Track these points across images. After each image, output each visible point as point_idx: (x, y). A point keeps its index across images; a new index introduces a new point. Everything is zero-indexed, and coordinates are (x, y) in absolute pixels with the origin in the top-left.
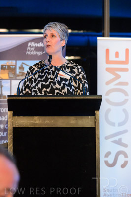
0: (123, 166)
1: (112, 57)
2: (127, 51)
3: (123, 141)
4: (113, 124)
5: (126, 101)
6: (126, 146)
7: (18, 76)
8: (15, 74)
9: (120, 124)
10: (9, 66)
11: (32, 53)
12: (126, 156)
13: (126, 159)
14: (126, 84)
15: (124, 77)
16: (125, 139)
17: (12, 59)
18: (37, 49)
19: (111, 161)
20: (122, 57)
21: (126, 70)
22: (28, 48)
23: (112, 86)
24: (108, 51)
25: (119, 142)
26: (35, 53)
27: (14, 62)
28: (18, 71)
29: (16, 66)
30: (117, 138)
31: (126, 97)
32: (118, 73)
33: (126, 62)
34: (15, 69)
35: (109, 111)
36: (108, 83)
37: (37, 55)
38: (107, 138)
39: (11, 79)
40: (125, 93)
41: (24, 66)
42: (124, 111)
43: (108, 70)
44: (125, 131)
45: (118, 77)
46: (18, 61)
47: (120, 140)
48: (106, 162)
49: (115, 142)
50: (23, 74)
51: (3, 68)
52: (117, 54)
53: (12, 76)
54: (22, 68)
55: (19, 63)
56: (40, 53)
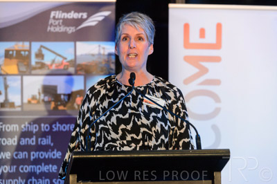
1: (194, 38)
2: (219, 26)
5: (217, 111)
7: (35, 68)
8: (29, 65)
10: (18, 52)
11: (57, 29)
14: (217, 82)
15: (214, 70)
17: (23, 40)
18: (67, 22)
20: (211, 38)
21: (217, 59)
22: (51, 21)
23: (194, 86)
24: (186, 27)
26: (63, 29)
27: (26, 45)
28: (34, 60)
29: (29, 51)
31: (218, 105)
32: (205, 64)
33: (217, 45)
34: (29, 57)
36: (187, 81)
37: (65, 33)
39: (22, 74)
40: (216, 98)
41: (44, 51)
42: (215, 128)
43: (187, 59)
50: (43, 66)
51: (8, 55)
52: (202, 33)
53: (23, 69)
54: (40, 55)
55: (36, 46)
56: (71, 30)
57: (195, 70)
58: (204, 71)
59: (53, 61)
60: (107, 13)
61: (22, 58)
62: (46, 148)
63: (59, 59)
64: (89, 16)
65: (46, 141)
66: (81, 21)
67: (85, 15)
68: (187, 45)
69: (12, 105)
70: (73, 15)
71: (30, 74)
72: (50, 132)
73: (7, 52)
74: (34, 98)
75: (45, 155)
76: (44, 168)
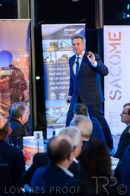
0: (119, 99)
1: (112, 37)
2: (120, 33)
3: (119, 85)
4: (113, 75)
5: (120, 61)
6: (120, 87)
7: (60, 49)
8: (58, 48)
9: (117, 75)
10: (54, 43)
12: (120, 93)
13: (121, 95)
14: (120, 52)
15: (119, 48)
16: (120, 83)
17: (55, 39)
18: (70, 32)
21: (120, 44)
22: (64, 32)
23: (112, 53)
24: (110, 33)
25: (117, 86)
26: (68, 35)
27: (57, 40)
28: (59, 46)
29: (58, 43)
30: (115, 83)
31: (120, 60)
32: (115, 46)
33: (119, 39)
34: (57, 45)
35: (111, 68)
36: (110, 52)
37: (69, 36)
38: (110, 83)
39: (56, 51)
40: (120, 57)
41: (63, 43)
42: (119, 67)
43: (110, 44)
44: (120, 79)
46: (59, 40)
47: (117, 84)
48: (110, 97)
49: (114, 85)
50: (62, 48)
51: (51, 44)
52: (115, 35)
53: (56, 49)
54: (61, 44)
55: (60, 41)
56: (71, 35)
57: (113, 48)
58: (116, 48)
59: (66, 46)
60: (82, 29)
61: (55, 45)
62: (65, 76)
63: (68, 45)
64: (77, 30)
65: (65, 74)
66: (75, 32)
67: (75, 30)
68: (110, 39)
69: (53, 61)
70: (71, 30)
71: (58, 51)
72: (66, 70)
73: (50, 43)
74: (60, 59)
75: (64, 78)
76: (64, 83)
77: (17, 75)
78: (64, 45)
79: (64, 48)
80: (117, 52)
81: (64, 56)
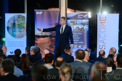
0: (104, 49)
1: (101, 19)
2: (106, 17)
3: (104, 42)
4: (102, 38)
5: (105, 31)
6: (105, 43)
8: (74, 23)
9: (103, 38)
10: (73, 21)
12: (105, 46)
14: (105, 26)
15: (105, 24)
17: (73, 19)
18: (81, 16)
19: (101, 48)
20: (104, 19)
21: (105, 22)
23: (101, 27)
24: (100, 17)
25: (103, 43)
28: (75, 23)
30: (102, 41)
32: (103, 23)
33: (105, 20)
34: (74, 22)
35: (100, 34)
36: (100, 26)
37: (80, 18)
38: (100, 41)
39: (73, 25)
40: (105, 29)
42: (105, 34)
43: (100, 22)
44: (105, 39)
45: (103, 24)
48: (100, 48)
49: (102, 42)
50: (77, 24)
51: (71, 22)
52: (103, 18)
54: (76, 22)
55: (76, 20)
56: (81, 18)
57: (102, 24)
60: (87, 15)
61: (73, 22)
62: (77, 37)
65: (77, 36)
66: (83, 16)
68: (100, 20)
71: (75, 25)
72: (78, 34)
73: (71, 21)
74: (75, 29)
75: (77, 38)
76: (77, 40)
77: (53, 36)
78: (78, 22)
79: (78, 24)
80: (104, 26)
81: (77, 27)
